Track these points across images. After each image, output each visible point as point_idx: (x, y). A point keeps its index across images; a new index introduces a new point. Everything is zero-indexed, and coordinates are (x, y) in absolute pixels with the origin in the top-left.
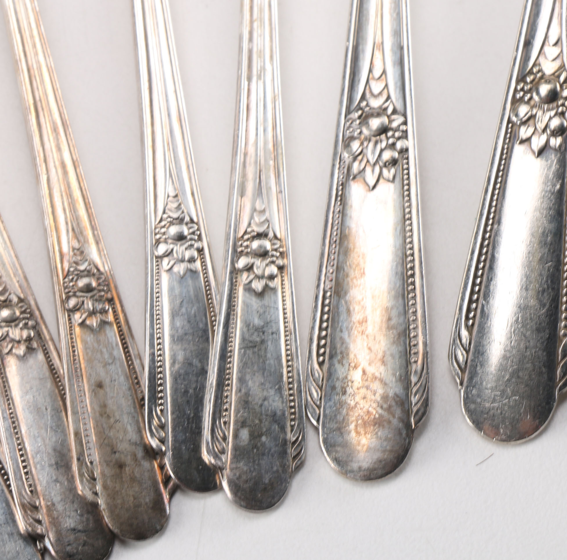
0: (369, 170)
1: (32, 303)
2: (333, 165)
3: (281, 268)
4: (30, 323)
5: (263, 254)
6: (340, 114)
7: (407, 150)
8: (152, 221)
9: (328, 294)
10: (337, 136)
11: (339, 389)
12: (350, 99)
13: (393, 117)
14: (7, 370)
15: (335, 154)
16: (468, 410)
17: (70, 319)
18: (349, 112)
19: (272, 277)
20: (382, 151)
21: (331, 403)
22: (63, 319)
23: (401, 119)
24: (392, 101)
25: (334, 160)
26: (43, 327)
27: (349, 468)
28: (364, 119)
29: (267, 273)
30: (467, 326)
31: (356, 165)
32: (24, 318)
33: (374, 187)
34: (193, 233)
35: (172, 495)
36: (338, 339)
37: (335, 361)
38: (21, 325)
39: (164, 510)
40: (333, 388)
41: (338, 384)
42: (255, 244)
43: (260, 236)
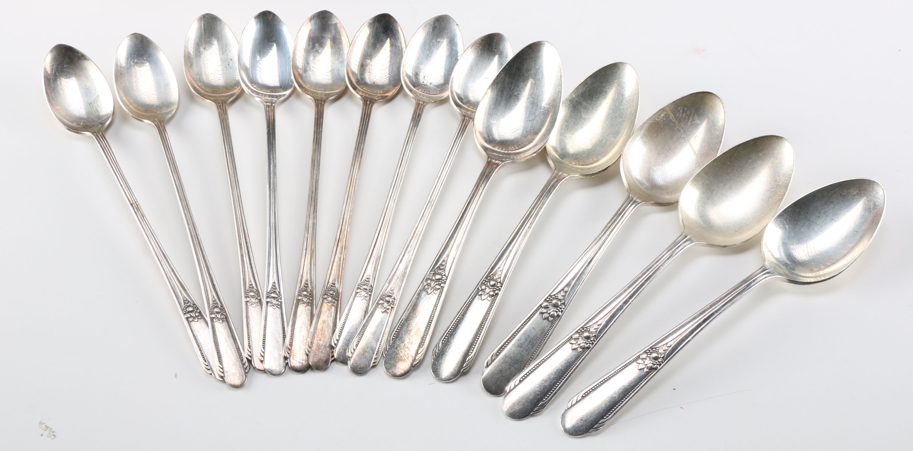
0: (430, 289)
1: (314, 293)
2: (420, 284)
3: (392, 308)
4: (311, 299)
5: (388, 302)
6: (428, 271)
7: (444, 287)
8: (359, 282)
9: (404, 320)
10: (425, 277)
11: (395, 347)
12: (433, 268)
13: (443, 277)
14: (298, 308)
15: (422, 281)
16: (432, 367)
17: (323, 300)
18: (431, 271)
19: (388, 309)
20: (436, 284)
21: (391, 351)
22: (321, 300)
23: (445, 278)
24: (445, 272)
25: (421, 283)
26: (315, 301)
27: (389, 371)
28: (434, 274)
29: (387, 308)
30: (442, 343)
31: (427, 286)
32: (310, 296)
33: (430, 294)
34: (370, 289)
35: (332, 361)
36: (401, 333)
37: (397, 339)
38: (308, 298)
39: (328, 364)
40: (394, 347)
41: (396, 346)
42: (387, 299)
43: (389, 296)
